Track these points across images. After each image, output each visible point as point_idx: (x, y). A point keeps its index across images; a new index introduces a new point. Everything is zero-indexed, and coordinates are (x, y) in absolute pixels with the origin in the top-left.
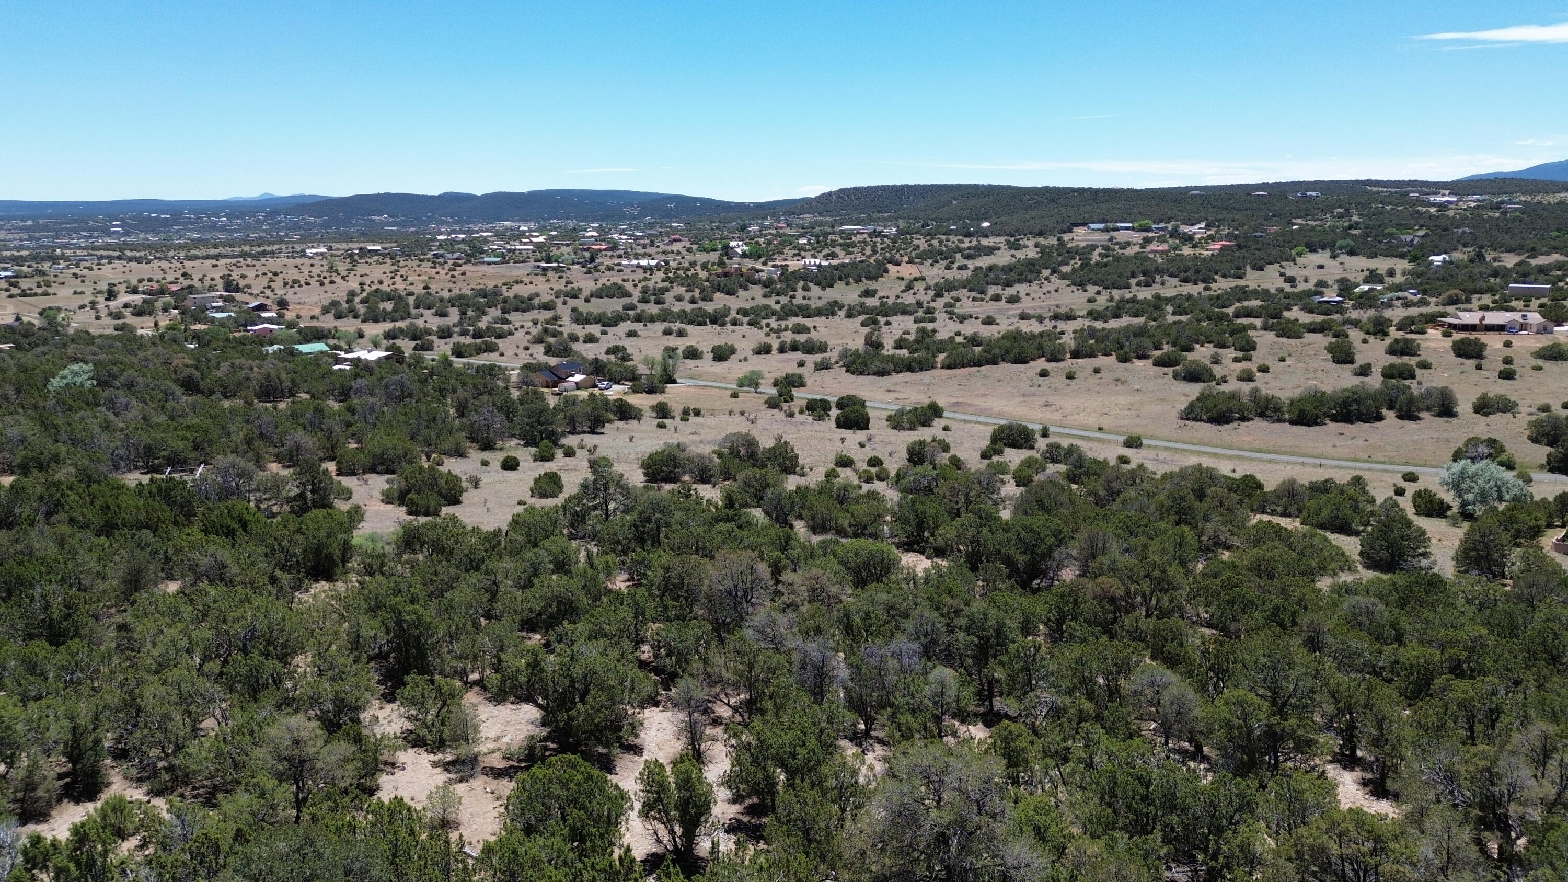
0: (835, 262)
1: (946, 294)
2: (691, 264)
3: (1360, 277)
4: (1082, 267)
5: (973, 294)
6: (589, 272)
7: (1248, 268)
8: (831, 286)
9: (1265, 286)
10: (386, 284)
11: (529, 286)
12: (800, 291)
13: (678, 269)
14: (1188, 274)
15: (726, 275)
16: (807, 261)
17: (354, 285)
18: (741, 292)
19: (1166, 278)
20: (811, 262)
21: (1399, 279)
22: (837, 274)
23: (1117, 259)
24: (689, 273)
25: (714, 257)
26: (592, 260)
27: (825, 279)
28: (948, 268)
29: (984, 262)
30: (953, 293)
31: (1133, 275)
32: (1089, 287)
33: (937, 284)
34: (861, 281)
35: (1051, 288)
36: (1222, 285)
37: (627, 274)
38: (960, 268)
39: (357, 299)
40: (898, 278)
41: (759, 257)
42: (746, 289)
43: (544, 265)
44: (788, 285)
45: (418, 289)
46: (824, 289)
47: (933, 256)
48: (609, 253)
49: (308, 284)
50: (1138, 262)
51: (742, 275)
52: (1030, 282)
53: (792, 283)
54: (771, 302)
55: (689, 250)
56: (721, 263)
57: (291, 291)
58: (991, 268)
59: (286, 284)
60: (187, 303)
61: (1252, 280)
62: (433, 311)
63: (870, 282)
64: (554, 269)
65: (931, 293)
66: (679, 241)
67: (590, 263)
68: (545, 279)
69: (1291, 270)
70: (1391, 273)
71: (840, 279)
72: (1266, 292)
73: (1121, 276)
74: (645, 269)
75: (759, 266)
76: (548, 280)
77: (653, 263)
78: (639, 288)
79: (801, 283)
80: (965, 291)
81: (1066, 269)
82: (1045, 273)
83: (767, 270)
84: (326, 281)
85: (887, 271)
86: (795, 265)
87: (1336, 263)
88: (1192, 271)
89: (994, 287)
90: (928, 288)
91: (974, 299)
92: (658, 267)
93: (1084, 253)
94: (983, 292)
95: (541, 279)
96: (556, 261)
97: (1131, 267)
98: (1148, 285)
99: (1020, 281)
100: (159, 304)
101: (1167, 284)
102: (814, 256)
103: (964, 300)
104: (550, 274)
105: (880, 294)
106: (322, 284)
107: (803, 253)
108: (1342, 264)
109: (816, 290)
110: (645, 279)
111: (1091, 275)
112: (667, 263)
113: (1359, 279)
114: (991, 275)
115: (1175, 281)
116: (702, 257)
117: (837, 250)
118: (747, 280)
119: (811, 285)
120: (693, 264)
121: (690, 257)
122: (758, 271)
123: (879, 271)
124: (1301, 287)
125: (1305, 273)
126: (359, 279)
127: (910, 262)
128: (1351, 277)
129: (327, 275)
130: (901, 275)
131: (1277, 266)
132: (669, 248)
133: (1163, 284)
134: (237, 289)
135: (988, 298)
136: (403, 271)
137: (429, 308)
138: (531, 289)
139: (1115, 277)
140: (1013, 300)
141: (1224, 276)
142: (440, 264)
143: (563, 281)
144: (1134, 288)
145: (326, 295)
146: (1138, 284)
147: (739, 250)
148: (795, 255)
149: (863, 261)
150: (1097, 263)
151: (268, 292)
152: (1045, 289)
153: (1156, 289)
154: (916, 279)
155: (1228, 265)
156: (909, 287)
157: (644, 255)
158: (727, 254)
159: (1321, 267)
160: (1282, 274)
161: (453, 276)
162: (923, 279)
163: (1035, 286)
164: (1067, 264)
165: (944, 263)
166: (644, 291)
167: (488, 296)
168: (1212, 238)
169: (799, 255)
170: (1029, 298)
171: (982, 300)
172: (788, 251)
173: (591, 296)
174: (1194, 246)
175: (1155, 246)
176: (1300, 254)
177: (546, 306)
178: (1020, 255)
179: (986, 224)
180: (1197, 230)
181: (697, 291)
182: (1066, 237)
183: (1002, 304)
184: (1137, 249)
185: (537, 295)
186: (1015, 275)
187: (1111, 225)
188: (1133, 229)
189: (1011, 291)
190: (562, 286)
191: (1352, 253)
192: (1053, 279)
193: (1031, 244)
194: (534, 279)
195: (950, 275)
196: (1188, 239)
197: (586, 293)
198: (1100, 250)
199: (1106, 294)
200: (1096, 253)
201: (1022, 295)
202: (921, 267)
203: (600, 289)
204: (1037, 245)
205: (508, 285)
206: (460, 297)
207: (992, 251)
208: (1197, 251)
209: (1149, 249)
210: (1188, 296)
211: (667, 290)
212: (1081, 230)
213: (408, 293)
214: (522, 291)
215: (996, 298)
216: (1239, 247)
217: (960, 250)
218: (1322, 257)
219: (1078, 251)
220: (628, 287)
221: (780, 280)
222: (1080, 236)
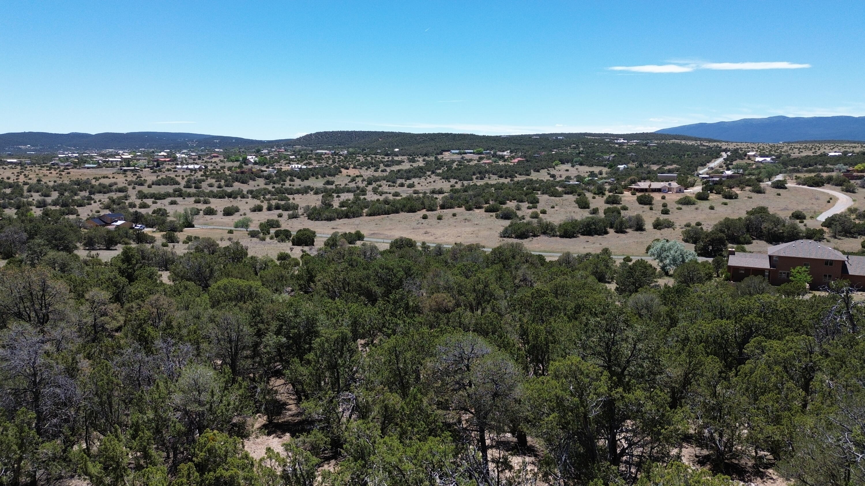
0: (311, 167)
1: (374, 183)
2: (221, 168)
3: (586, 175)
4: (448, 171)
5: (389, 183)
6: (155, 172)
7: (532, 171)
8: (307, 179)
9: (541, 178)
10: (12, 179)
12: (288, 181)
13: (213, 170)
14: (502, 173)
15: (242, 173)
16: (293, 166)
18: (251, 182)
19: (491, 175)
20: (295, 166)
21: (604, 175)
22: (311, 173)
23: (466, 166)
24: (220, 172)
25: (237, 164)
26: (158, 165)
27: (303, 175)
28: (376, 171)
29: (395, 168)
30: (378, 183)
31: (474, 174)
32: (451, 180)
33: (369, 178)
34: (325, 177)
35: (431, 180)
36: (519, 178)
37: (180, 173)
38: (382, 171)
40: (347, 176)
41: (265, 164)
42: (254, 180)
43: (125, 168)
44: (280, 178)
45: (34, 181)
46: (303, 180)
47: (367, 165)
48: (170, 163)
50: (477, 168)
51: (252, 173)
52: (420, 177)
53: (284, 178)
54: (270, 187)
55: (222, 161)
56: (240, 167)
58: (399, 171)
61: (534, 176)
62: (40, 193)
63: (330, 178)
64: (132, 171)
65: (365, 183)
66: (217, 157)
67: (156, 167)
68: (124, 175)
69: (553, 172)
70: (601, 173)
71: (313, 175)
72: (542, 181)
73: (468, 174)
74: (191, 170)
75: (264, 168)
76: (126, 176)
77: (197, 167)
78: (186, 179)
79: (289, 177)
80: (385, 182)
81: (438, 171)
82: (429, 173)
83: (269, 171)
85: (341, 172)
86: (285, 168)
87: (574, 169)
88: (504, 172)
89: (401, 180)
90: (363, 180)
91: (389, 186)
92: (200, 169)
93: (449, 164)
94: (394, 182)
95: (122, 176)
96: (134, 166)
97: (473, 170)
98: (482, 179)
99: (414, 177)
101: (492, 178)
102: (297, 164)
103: (384, 186)
104: (128, 173)
105: (336, 183)
107: (292, 163)
108: (577, 169)
109: (298, 181)
110: (190, 175)
111: (452, 174)
112: (206, 167)
114: (399, 174)
115: (495, 177)
116: (229, 164)
117: (312, 161)
118: (255, 176)
119: (295, 178)
120: (223, 168)
121: (222, 164)
122: (262, 171)
123: (337, 171)
124: (558, 179)
125: (560, 173)
127: (355, 167)
128: (582, 175)
130: (349, 174)
131: (546, 170)
132: (210, 160)
133: (489, 178)
135: (397, 185)
136: (27, 173)
137: (38, 192)
138: (113, 180)
139: (465, 174)
140: (411, 186)
141: (520, 174)
142: (55, 168)
143: (136, 177)
144: (475, 180)
146: (477, 178)
147: (252, 160)
148: (287, 163)
149: (327, 166)
150: (455, 169)
152: (428, 181)
153: (486, 180)
154: (357, 176)
155: (522, 169)
156: (353, 180)
157: (191, 164)
158: (245, 163)
159: (567, 170)
160: (549, 174)
161: (61, 175)
162: (361, 176)
163: (423, 179)
164: (440, 169)
165: (373, 168)
166: (189, 181)
167: (82, 185)
168: (514, 158)
169: (289, 163)
170: (420, 185)
171: (394, 186)
172: (283, 162)
173: (153, 184)
174: (505, 161)
175: (485, 161)
176: (557, 165)
177: (121, 190)
178: (415, 165)
179: (397, 150)
180: (506, 153)
181: (223, 181)
182: (439, 157)
183: (405, 188)
184: (476, 162)
185: (116, 184)
186: (411, 174)
187: (462, 151)
188: (474, 153)
189: (409, 182)
190: (134, 179)
191: (581, 164)
192: (432, 176)
193: (421, 159)
194: (116, 176)
195: (376, 174)
196: (502, 157)
197: (149, 182)
198: (457, 163)
199: (460, 183)
200: (455, 164)
201: (416, 183)
202: (360, 170)
203: (159, 180)
204: (424, 160)
205: (96, 179)
206: (62, 185)
207: (400, 163)
208: (506, 163)
209: (482, 162)
210: (503, 184)
211: (204, 181)
212: (447, 154)
213: (25, 184)
214: (106, 182)
215: (402, 185)
216: (527, 161)
217: (382, 162)
218: (568, 166)
219: (445, 163)
220: (179, 179)
221: (276, 176)
222: (447, 156)
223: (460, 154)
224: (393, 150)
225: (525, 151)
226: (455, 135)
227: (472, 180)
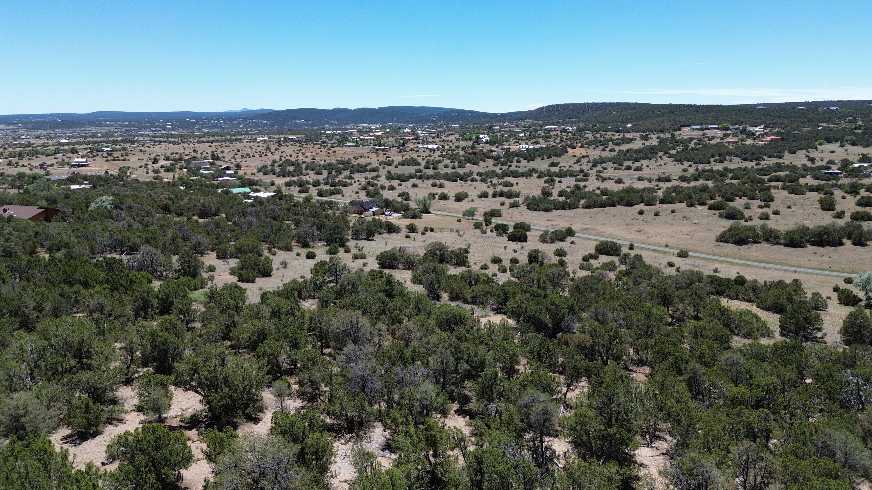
0: (537, 147)
1: (599, 165)
2: (456, 147)
3: (857, 158)
4: (683, 150)
5: (615, 166)
6: (400, 152)
7: (786, 152)
8: (533, 160)
9: (794, 163)
10: (293, 157)
11: (367, 159)
12: (515, 163)
13: (449, 150)
14: (747, 155)
15: (474, 153)
16: (521, 146)
17: (277, 157)
18: (481, 163)
19: (733, 158)
20: (523, 146)
22: (537, 153)
23: (705, 146)
24: (454, 153)
25: (470, 143)
26: (403, 144)
27: (530, 156)
28: (603, 150)
29: (625, 147)
30: (604, 165)
31: (713, 156)
32: (685, 163)
33: (594, 160)
34: (550, 157)
35: (662, 162)
36: (768, 162)
37: (421, 153)
38: (610, 150)
39: (276, 165)
40: (573, 156)
41: (495, 144)
42: (484, 161)
43: (377, 147)
44: (508, 159)
45: (310, 159)
46: (528, 161)
47: (595, 143)
48: (414, 141)
49: (253, 156)
50: (717, 148)
51: (483, 154)
52: (650, 159)
53: (511, 158)
54: (497, 169)
55: (457, 140)
56: (473, 147)
57: (244, 160)
58: (628, 151)
59: (242, 156)
60: (191, 165)
61: (788, 159)
62: (314, 171)
63: (556, 158)
64: (382, 150)
65: (590, 165)
66: (454, 134)
67: (402, 146)
68: (376, 155)
69: (813, 154)
71: (539, 156)
72: (794, 167)
73: (705, 156)
74: (431, 150)
75: (494, 148)
76: (378, 156)
77: (435, 147)
78: (425, 160)
79: (516, 158)
80: (611, 164)
81: (673, 152)
82: (661, 154)
83: (498, 151)
84: (263, 155)
85: (567, 152)
86: (514, 148)
87: (843, 150)
88: (750, 153)
89: (628, 162)
90: (589, 162)
91: (615, 169)
92: (438, 149)
93: (685, 143)
94: (621, 164)
95: (375, 155)
96: (384, 145)
97: (713, 151)
98: (721, 161)
99: (644, 158)
100: (178, 166)
101: (733, 161)
102: (526, 143)
103: (609, 169)
104: (380, 152)
105: (561, 165)
106: (261, 156)
107: (520, 141)
108: (846, 150)
109: (524, 162)
110: (430, 156)
111: (687, 156)
112: (443, 147)
113: (856, 160)
114: (628, 155)
115: (738, 159)
116: (463, 143)
117: (540, 140)
118: (486, 156)
119: (521, 159)
120: (457, 147)
121: (457, 144)
122: (492, 151)
123: (562, 152)
124: (818, 164)
125: (822, 155)
126: (280, 154)
127: (582, 147)
128: (850, 159)
129: (264, 151)
130: (574, 154)
131: (805, 151)
132: (447, 139)
133: (730, 161)
134: (218, 159)
135: (623, 168)
136: (303, 150)
138: (368, 160)
139: (701, 157)
140: (639, 169)
141: (770, 157)
142: (324, 146)
143: (385, 156)
144: (713, 163)
145: (261, 162)
146: (715, 161)
147: (484, 140)
148: (515, 142)
149: (553, 146)
150: (692, 149)
151: (233, 160)
152: (658, 164)
153: (726, 164)
154: (583, 157)
155: (773, 151)
156: (578, 161)
157: (431, 143)
158: (477, 142)
159: (833, 152)
160: (807, 156)
161: (329, 153)
162: (588, 157)
163: (652, 161)
164: (674, 149)
165: (601, 147)
166: (428, 162)
167: (345, 164)
168: (767, 134)
169: (518, 142)
170: (648, 168)
171: (620, 169)
172: (512, 140)
173: (399, 165)
174: (754, 139)
175: (729, 139)
176: (821, 144)
177: (374, 170)
178: (648, 143)
179: (629, 125)
180: (758, 129)
181: (457, 162)
182: (676, 133)
183: (631, 172)
184: (719, 140)
185: (370, 164)
186: (641, 155)
187: (704, 126)
188: (718, 129)
189: (638, 164)
190: (384, 160)
191: (853, 144)
192: (664, 157)
193: (654, 137)
194: (371, 155)
195: (604, 154)
196: (751, 135)
197: (396, 163)
198: (695, 141)
199: (694, 166)
200: (693, 143)
201: (644, 166)
202: (588, 150)
203: (404, 161)
204: (658, 138)
205: (356, 158)
206: (330, 164)
207: (630, 141)
208: (756, 142)
209: (726, 140)
210: (746, 169)
211: (440, 162)
212: (686, 129)
213: (304, 162)
214: (363, 161)
215: (629, 168)
216: (783, 140)
217: (611, 140)
218: (835, 146)
219: (682, 142)
220: (420, 160)
221: (504, 157)
222: (685, 133)
223: (702, 129)
224: (625, 126)
225: (782, 126)
226: (700, 106)
227: (709, 162)
